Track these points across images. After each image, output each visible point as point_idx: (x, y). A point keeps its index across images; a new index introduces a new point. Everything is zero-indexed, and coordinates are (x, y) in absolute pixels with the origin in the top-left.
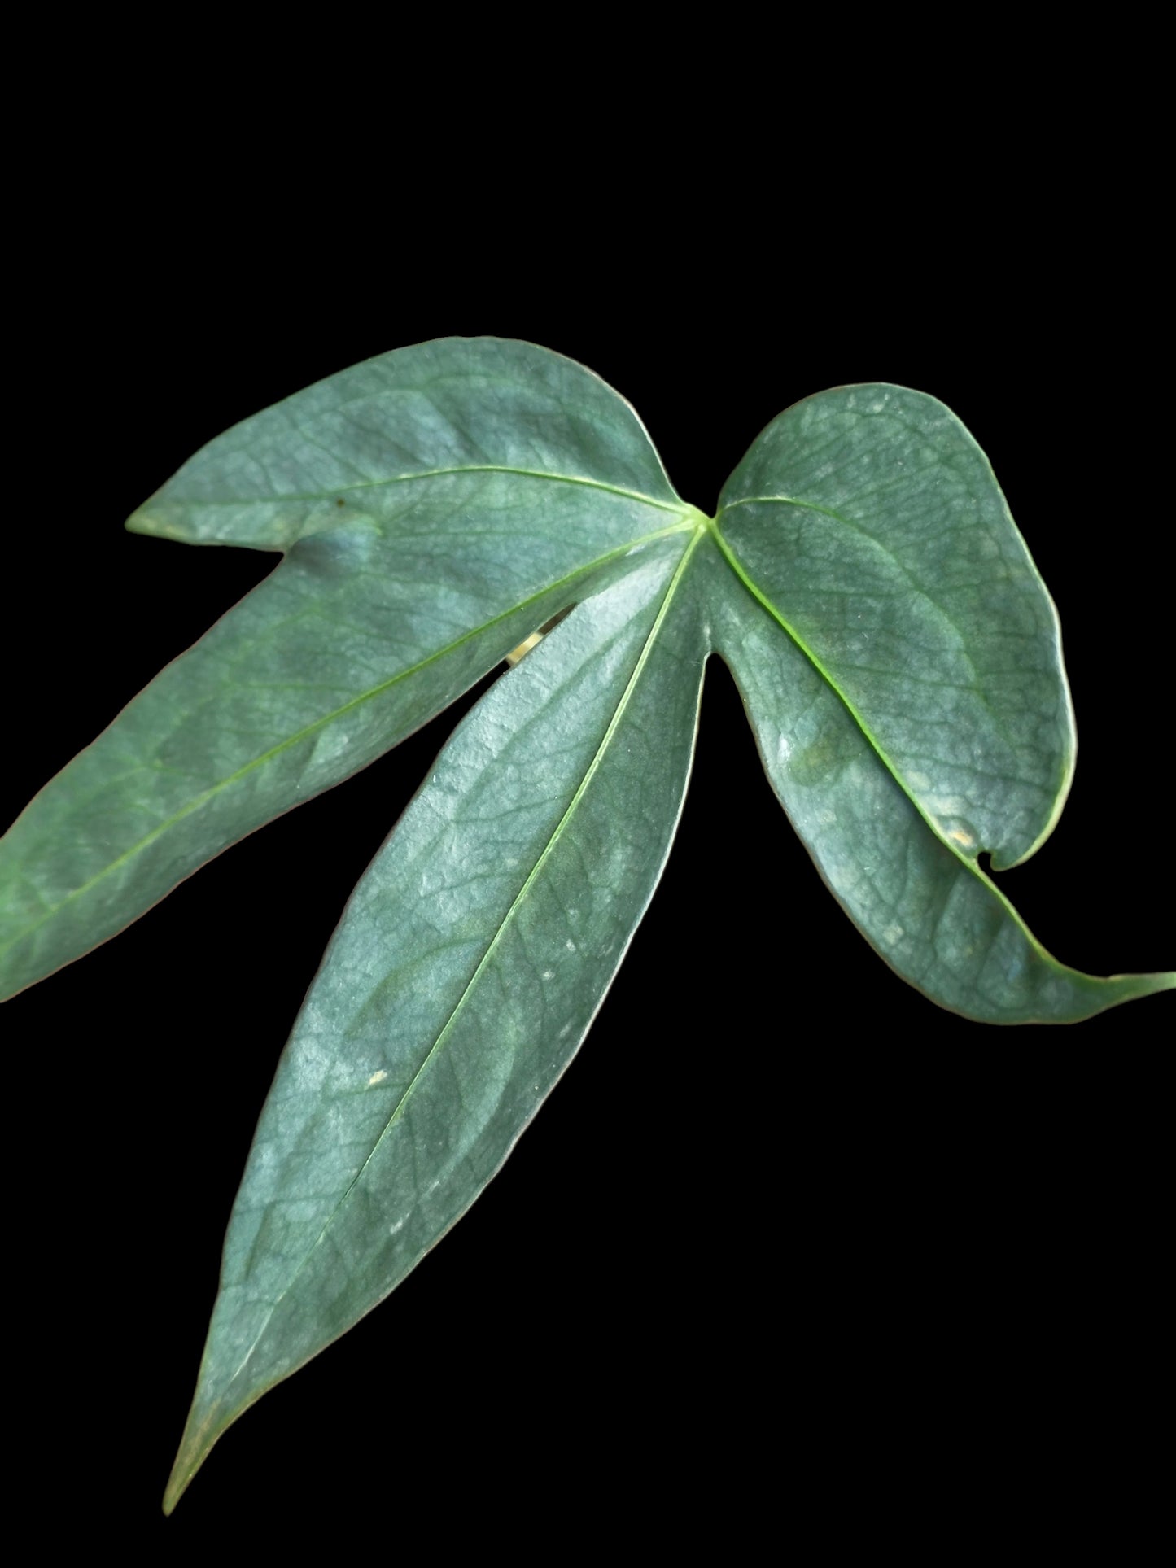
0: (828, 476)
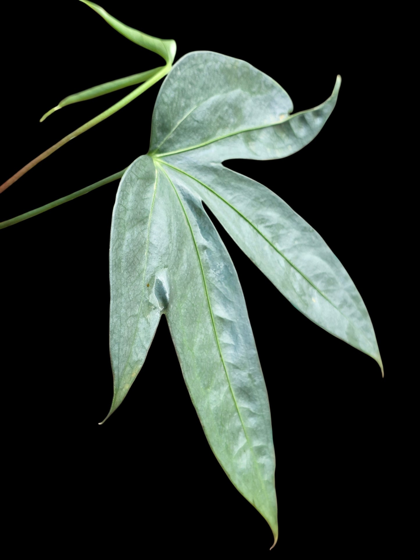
0: (185, 102)
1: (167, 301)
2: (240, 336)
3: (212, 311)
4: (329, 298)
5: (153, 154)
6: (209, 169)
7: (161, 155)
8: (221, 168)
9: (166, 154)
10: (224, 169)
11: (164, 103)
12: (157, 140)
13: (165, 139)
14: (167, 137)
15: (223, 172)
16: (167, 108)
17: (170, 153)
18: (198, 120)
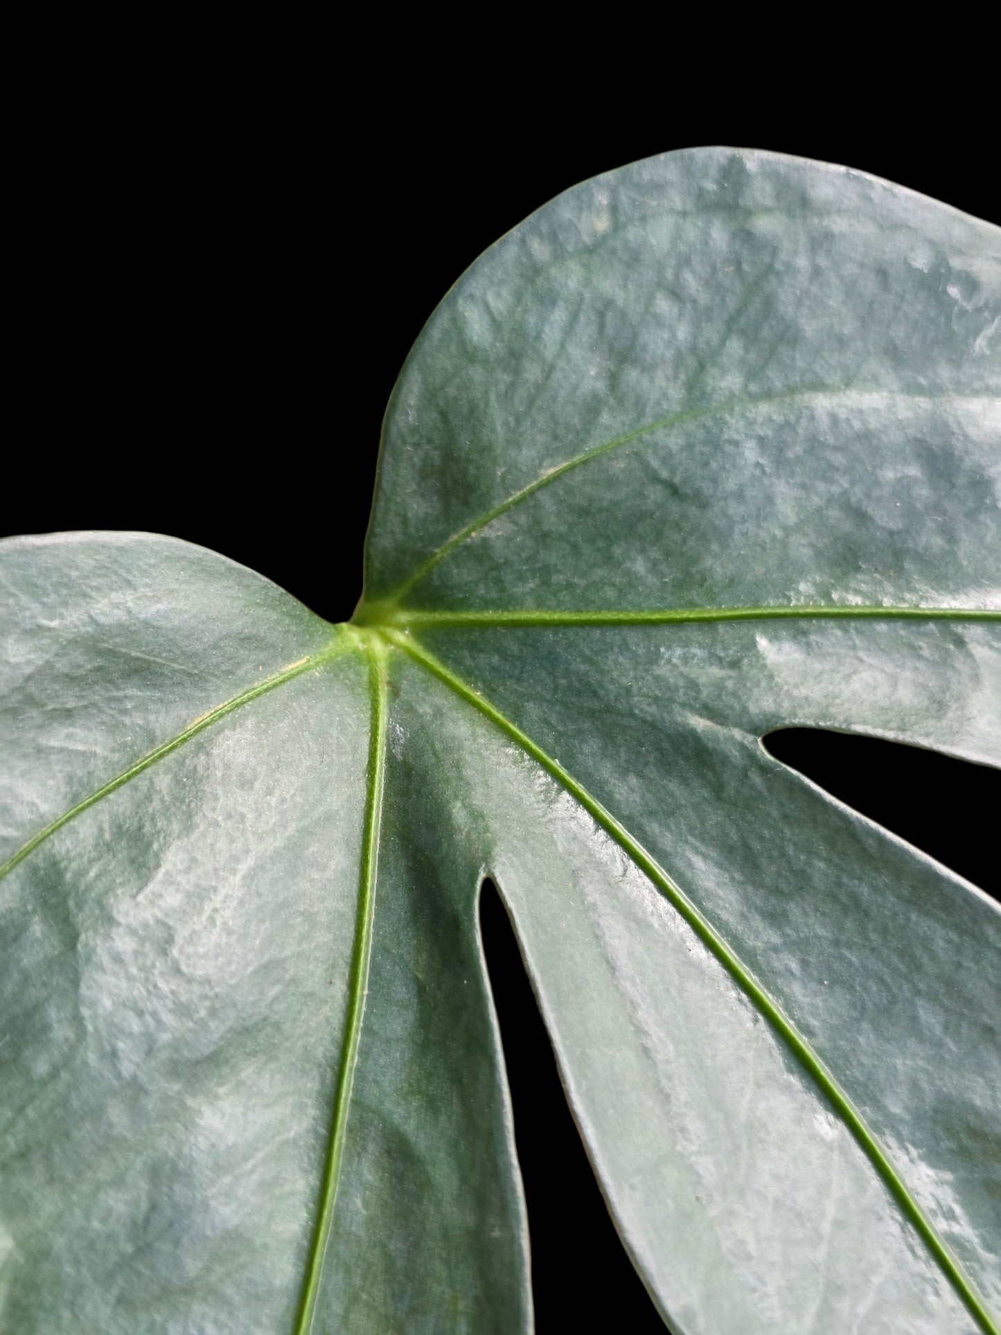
5: (388, 604)
6: (666, 745)
7: (425, 617)
8: (752, 757)
9: (449, 616)
10: (764, 769)
11: (469, 354)
12: (412, 530)
13: (454, 537)
14: (464, 530)
15: (756, 779)
16: (477, 374)
17: (471, 616)
18: (677, 480)
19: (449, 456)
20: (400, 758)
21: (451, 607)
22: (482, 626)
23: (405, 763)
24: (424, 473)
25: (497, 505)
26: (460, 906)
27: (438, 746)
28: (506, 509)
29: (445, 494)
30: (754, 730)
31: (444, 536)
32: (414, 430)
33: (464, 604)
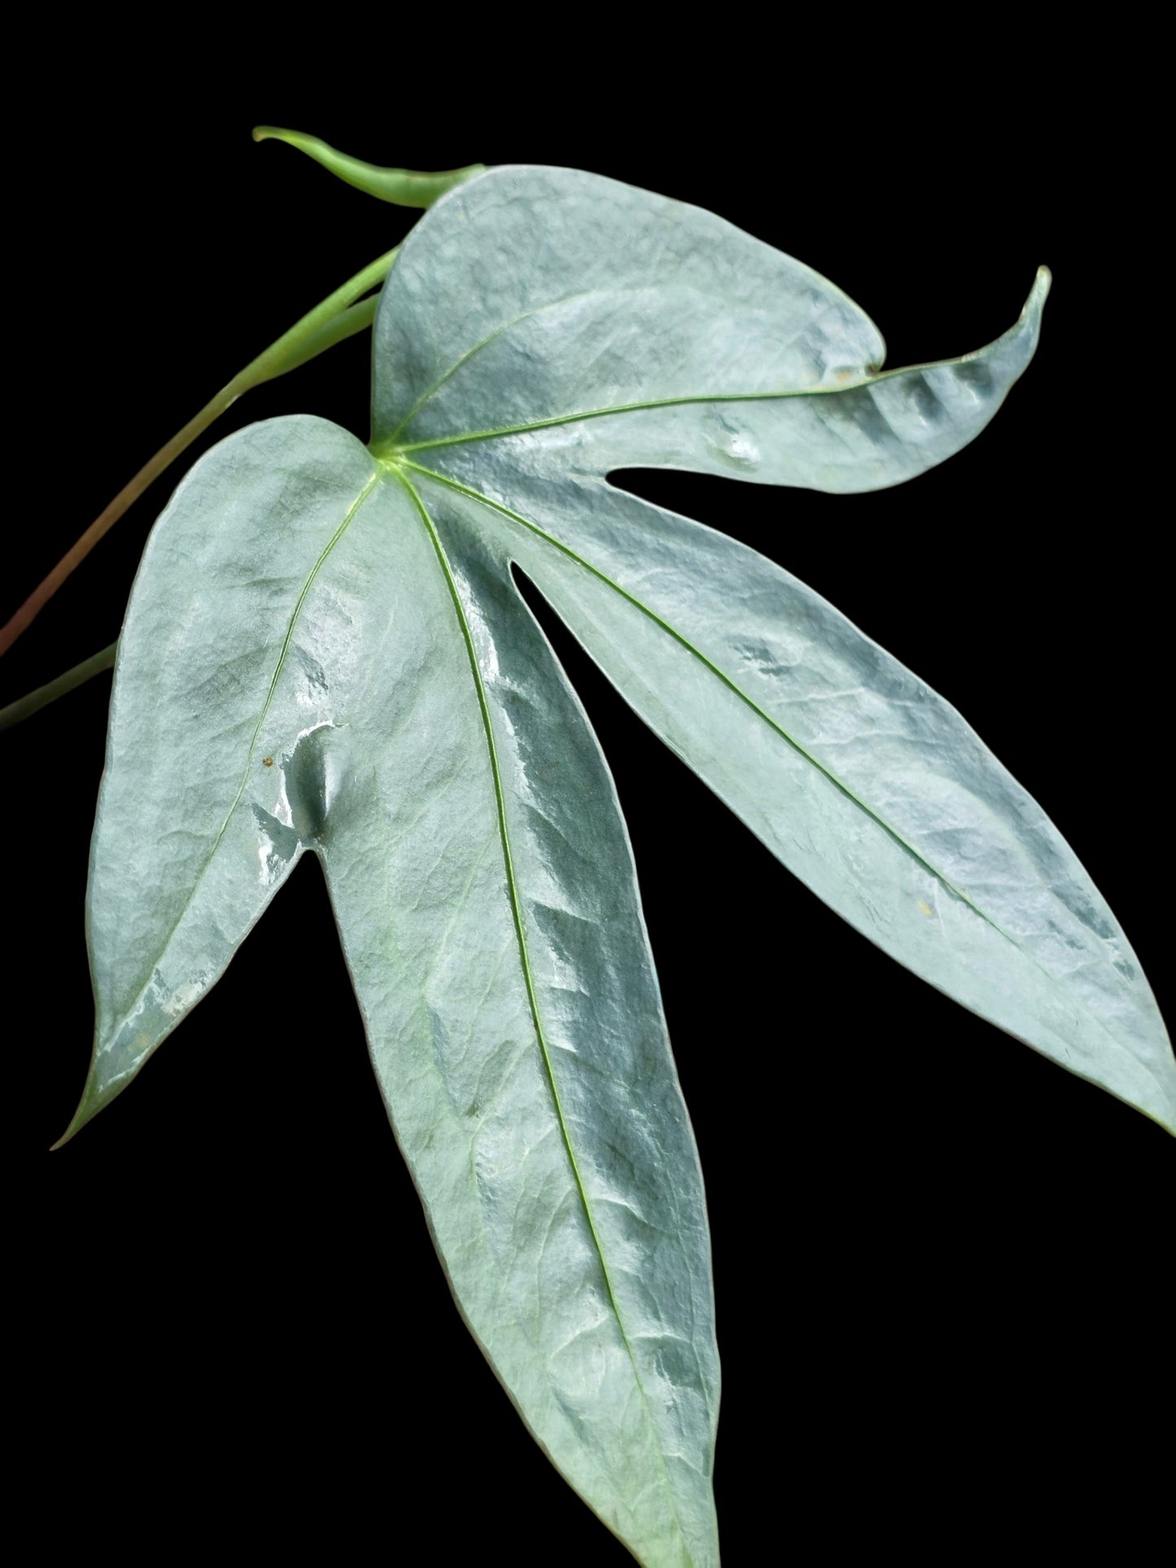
1: (325, 812)
2: (611, 971)
3: (517, 885)
4: (987, 911)
5: (387, 443)
6: (560, 491)
7: (411, 447)
8: (604, 489)
9: (425, 444)
10: (611, 494)
11: (410, 296)
12: (396, 401)
13: (420, 400)
14: (425, 395)
15: (609, 500)
16: (418, 308)
17: (438, 442)
18: (528, 351)
19: (410, 355)
20: (438, 518)
21: (426, 439)
22: (445, 445)
23: (441, 519)
24: (398, 367)
25: (440, 378)
26: (504, 581)
27: (454, 509)
28: (445, 380)
29: (410, 377)
30: (600, 474)
31: (414, 400)
32: (390, 344)
33: (432, 436)
